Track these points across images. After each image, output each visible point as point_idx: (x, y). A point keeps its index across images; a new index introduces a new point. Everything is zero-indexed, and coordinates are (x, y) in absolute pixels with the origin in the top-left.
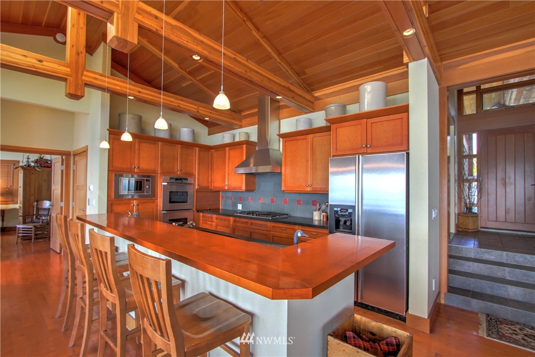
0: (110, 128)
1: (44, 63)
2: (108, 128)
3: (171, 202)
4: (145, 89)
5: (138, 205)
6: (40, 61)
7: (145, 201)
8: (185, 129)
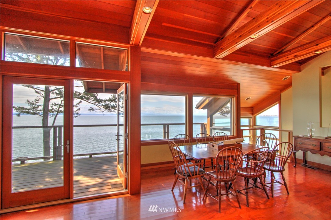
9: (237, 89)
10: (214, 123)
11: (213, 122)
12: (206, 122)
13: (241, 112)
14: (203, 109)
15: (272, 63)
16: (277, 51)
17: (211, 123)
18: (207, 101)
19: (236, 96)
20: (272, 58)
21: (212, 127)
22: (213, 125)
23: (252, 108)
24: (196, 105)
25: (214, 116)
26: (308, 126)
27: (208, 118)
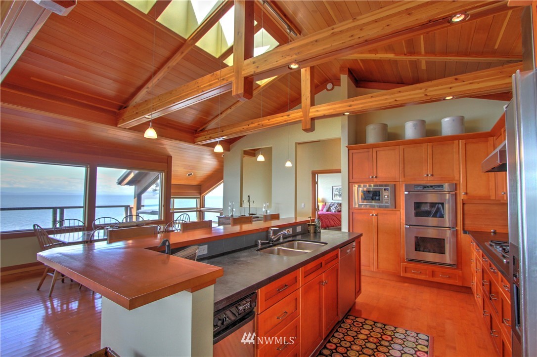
0: (348, 145)
1: (291, 116)
2: (347, 145)
3: (417, 215)
4: (356, 100)
5: (377, 215)
6: (288, 116)
7: (385, 212)
8: (447, 119)
9: (168, 163)
10: (143, 206)
11: (142, 204)
12: (133, 203)
13: (172, 191)
14: (128, 186)
15: (195, 139)
16: (199, 128)
17: (139, 206)
18: (132, 175)
19: (165, 171)
20: (195, 134)
21: (140, 211)
22: (142, 208)
23: (200, 186)
24: (118, 180)
25: (143, 196)
26: (230, 206)
27: (135, 198)
